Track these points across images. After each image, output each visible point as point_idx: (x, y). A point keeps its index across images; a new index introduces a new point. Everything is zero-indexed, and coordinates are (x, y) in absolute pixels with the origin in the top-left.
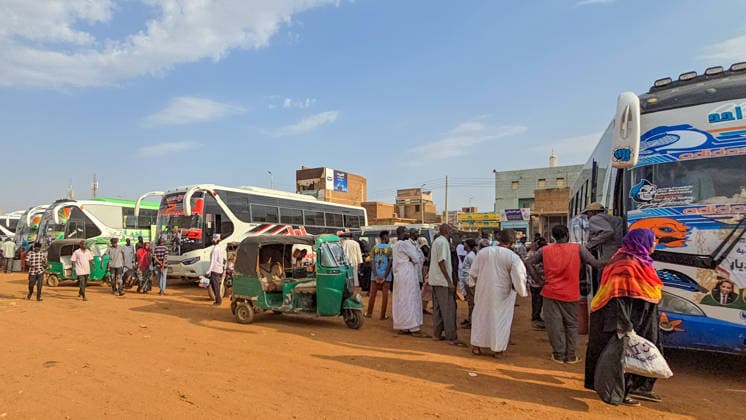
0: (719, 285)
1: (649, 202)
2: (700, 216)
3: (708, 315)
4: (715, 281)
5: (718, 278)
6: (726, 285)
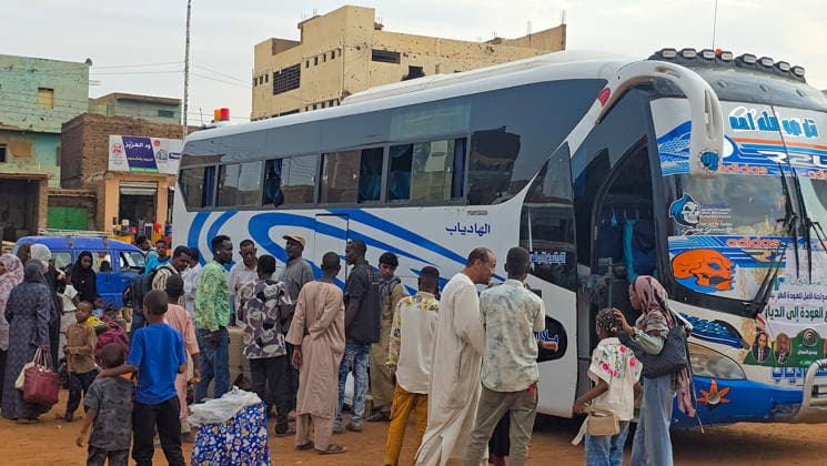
0: (758, 337)
1: (694, 226)
2: (739, 250)
3: (748, 378)
4: (755, 333)
5: (758, 329)
6: (763, 337)
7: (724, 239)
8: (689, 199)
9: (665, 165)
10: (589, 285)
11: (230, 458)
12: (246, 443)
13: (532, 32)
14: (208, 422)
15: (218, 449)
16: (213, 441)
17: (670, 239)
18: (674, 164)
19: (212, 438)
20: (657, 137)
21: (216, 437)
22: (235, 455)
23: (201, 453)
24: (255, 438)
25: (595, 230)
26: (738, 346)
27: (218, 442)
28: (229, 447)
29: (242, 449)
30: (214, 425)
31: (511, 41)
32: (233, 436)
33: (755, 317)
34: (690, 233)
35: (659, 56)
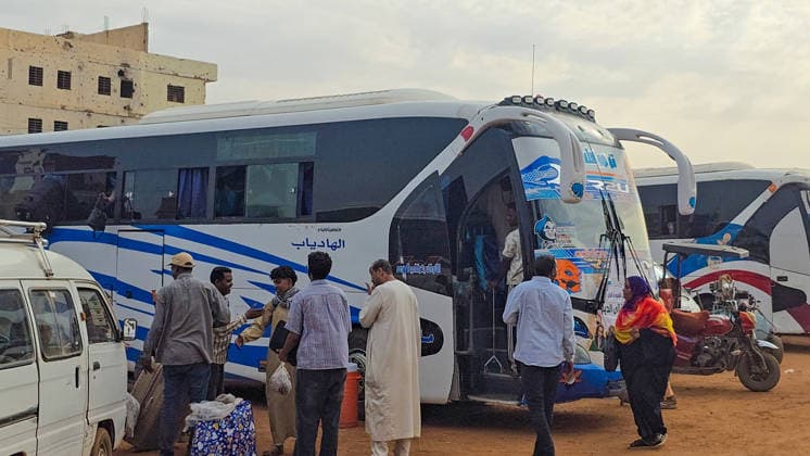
0: (598, 329)
1: (553, 240)
2: (583, 260)
3: (592, 362)
4: (596, 326)
5: (598, 323)
6: (600, 329)
7: (573, 251)
8: (548, 220)
9: (528, 192)
10: (460, 291)
11: (231, 450)
12: (242, 436)
13: (110, 29)
14: (208, 419)
15: (220, 442)
16: (215, 436)
17: (536, 251)
18: (535, 190)
19: (214, 434)
20: (521, 169)
21: (217, 432)
22: (235, 446)
23: (205, 447)
24: (248, 431)
25: (460, 245)
26: (586, 336)
27: (220, 437)
28: (230, 440)
29: (240, 441)
30: (214, 422)
31: (84, 36)
32: (232, 431)
33: (595, 313)
34: (550, 247)
35: (508, 102)
